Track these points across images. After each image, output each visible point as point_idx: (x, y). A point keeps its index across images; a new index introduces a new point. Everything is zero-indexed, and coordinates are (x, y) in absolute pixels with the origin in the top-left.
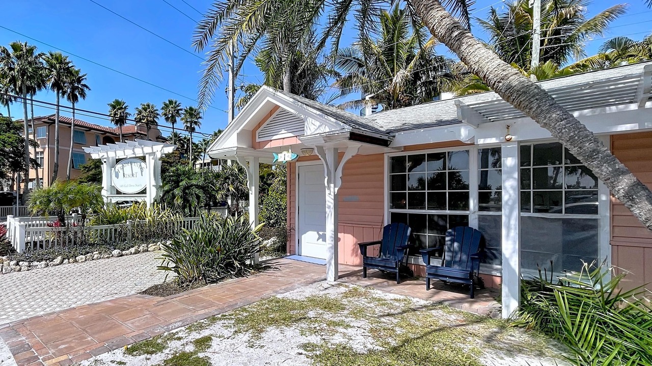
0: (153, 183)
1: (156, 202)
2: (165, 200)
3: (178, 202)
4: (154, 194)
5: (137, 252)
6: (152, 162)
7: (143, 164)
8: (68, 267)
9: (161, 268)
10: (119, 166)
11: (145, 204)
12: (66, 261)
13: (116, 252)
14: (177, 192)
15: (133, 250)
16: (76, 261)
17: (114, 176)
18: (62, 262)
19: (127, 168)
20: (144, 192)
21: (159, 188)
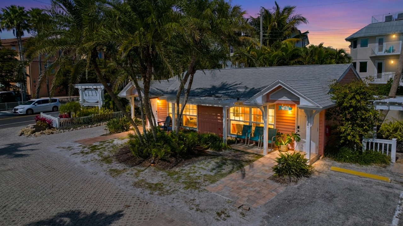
0: (101, 99)
1: (103, 106)
2: (106, 106)
3: (111, 106)
4: (101, 104)
5: (97, 126)
6: (100, 92)
7: (97, 91)
8: (75, 131)
9: (105, 130)
10: (86, 91)
11: (98, 107)
12: (74, 129)
13: (90, 126)
14: (111, 102)
15: (95, 125)
16: (77, 129)
17: (84, 95)
18: (73, 130)
19: (90, 92)
20: (97, 102)
21: (103, 101)
